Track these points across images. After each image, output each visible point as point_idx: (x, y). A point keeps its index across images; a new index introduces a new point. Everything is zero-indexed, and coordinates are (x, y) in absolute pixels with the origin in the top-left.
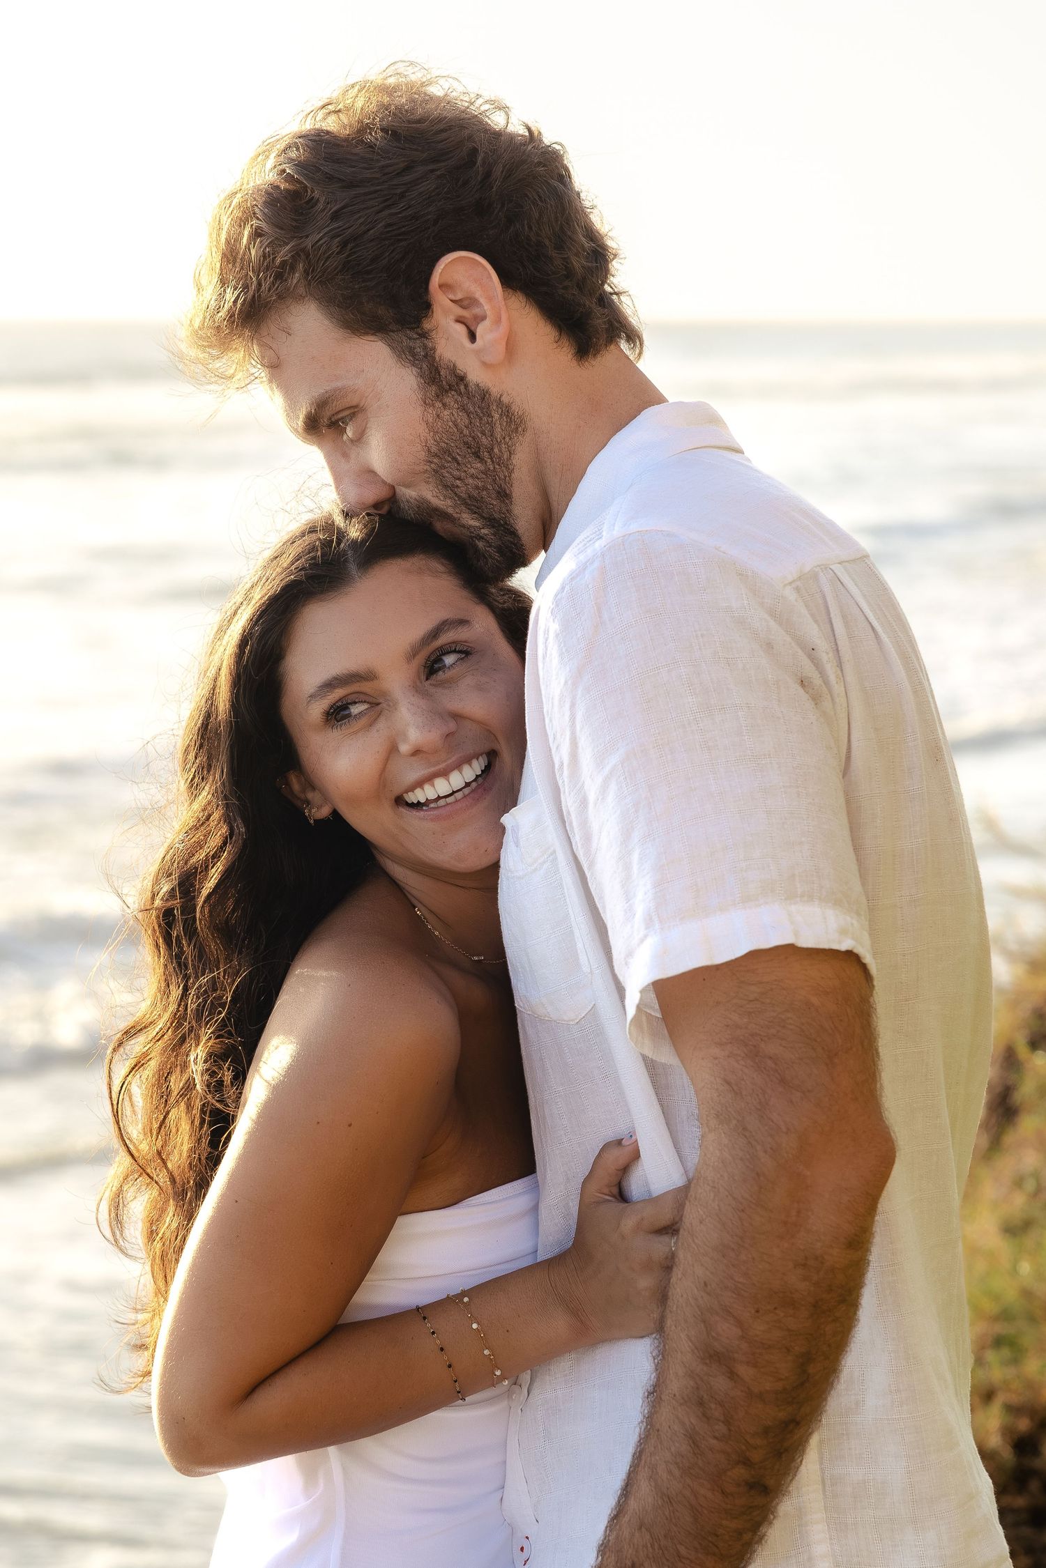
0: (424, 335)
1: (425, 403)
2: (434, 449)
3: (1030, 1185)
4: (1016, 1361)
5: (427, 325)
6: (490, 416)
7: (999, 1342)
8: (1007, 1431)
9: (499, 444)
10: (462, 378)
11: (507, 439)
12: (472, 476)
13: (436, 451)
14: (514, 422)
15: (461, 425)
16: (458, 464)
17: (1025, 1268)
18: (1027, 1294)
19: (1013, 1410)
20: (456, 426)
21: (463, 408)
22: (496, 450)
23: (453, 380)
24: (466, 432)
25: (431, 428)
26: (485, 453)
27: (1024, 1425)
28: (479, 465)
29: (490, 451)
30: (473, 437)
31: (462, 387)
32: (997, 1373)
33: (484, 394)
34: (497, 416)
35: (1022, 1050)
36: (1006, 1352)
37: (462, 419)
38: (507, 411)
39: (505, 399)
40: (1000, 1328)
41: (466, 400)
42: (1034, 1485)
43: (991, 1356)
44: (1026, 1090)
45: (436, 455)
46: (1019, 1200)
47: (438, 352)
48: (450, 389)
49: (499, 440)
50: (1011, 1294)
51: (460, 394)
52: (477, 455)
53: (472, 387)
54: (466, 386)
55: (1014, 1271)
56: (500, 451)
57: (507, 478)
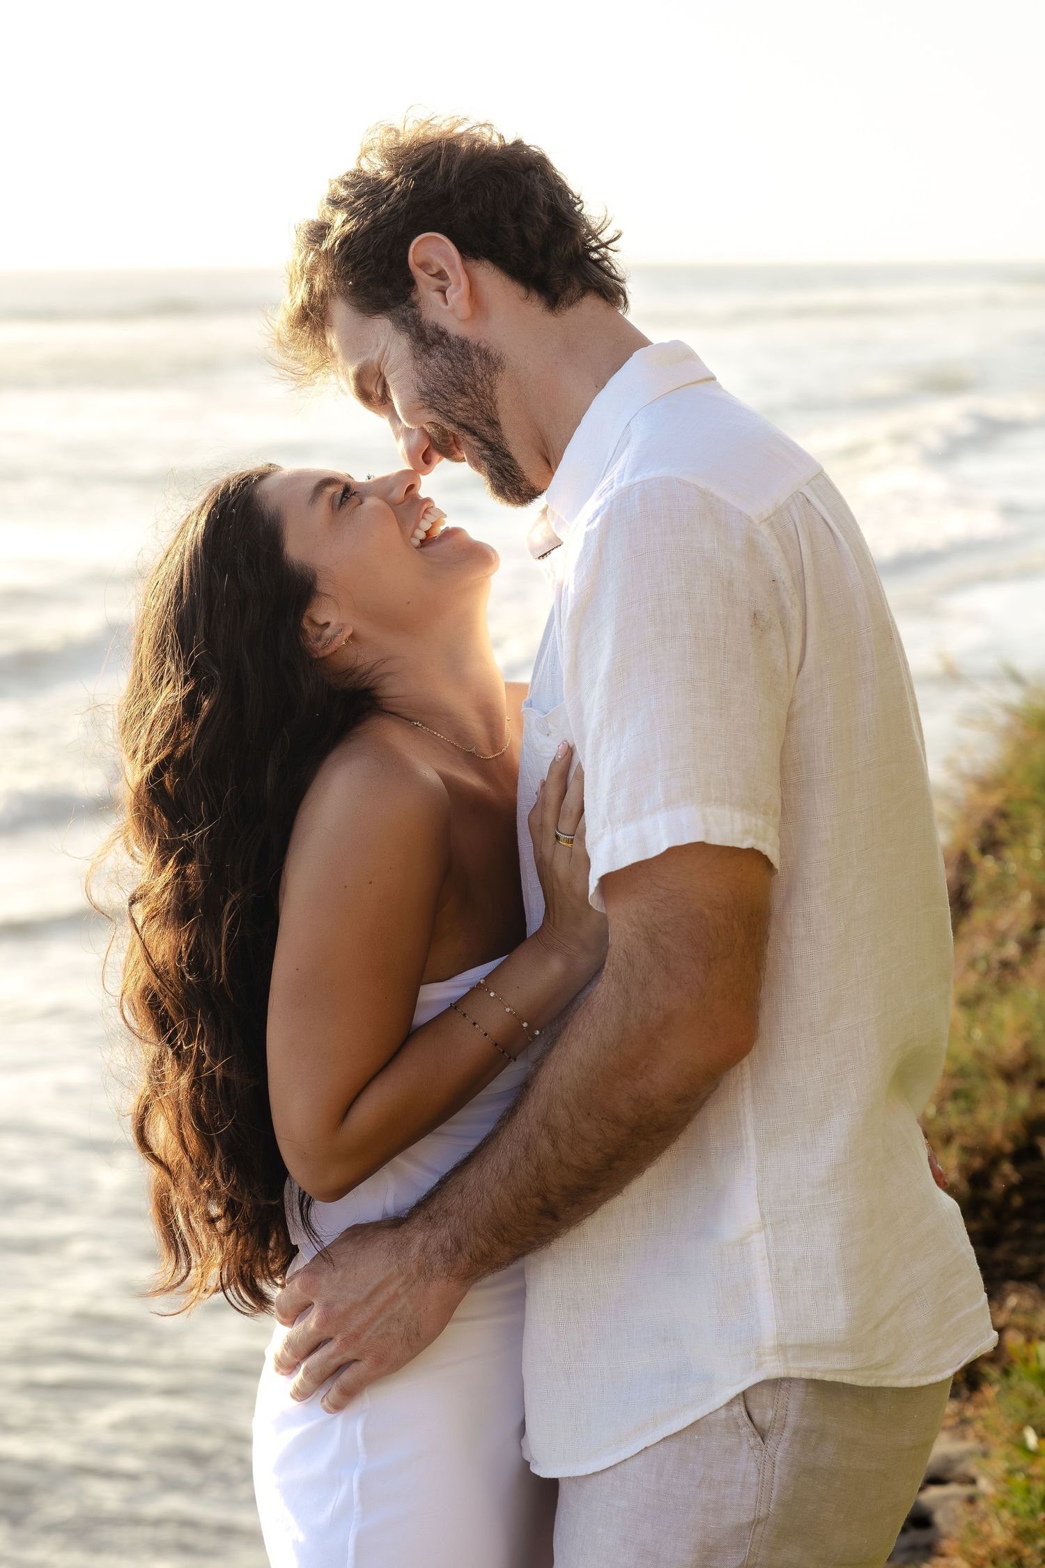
0: (413, 305)
1: (415, 357)
2: (424, 389)
3: (982, 966)
4: (970, 1111)
5: (414, 298)
6: (470, 359)
7: (956, 1095)
8: (964, 1168)
9: (481, 380)
10: (443, 334)
11: (488, 376)
12: (461, 409)
13: (426, 390)
14: (492, 362)
15: (446, 369)
16: (446, 399)
17: (978, 1034)
18: (979, 1055)
19: (967, 1150)
20: (442, 370)
21: (446, 356)
22: (479, 386)
23: (436, 336)
24: (450, 373)
25: (421, 374)
26: (469, 389)
27: (977, 1163)
28: (465, 399)
29: (474, 387)
30: (457, 378)
31: (444, 341)
32: (954, 1118)
33: (464, 343)
34: (476, 359)
35: (975, 855)
36: (962, 1104)
37: (447, 365)
38: (485, 355)
39: (483, 345)
40: (958, 1084)
41: (448, 350)
42: (986, 1213)
43: (950, 1107)
44: (979, 886)
45: (427, 394)
46: (972, 979)
47: (424, 317)
48: (434, 343)
49: (480, 378)
50: (966, 1056)
51: (444, 347)
52: (464, 393)
53: (453, 338)
54: (448, 339)
55: (969, 1037)
56: (483, 386)
57: (493, 408)
